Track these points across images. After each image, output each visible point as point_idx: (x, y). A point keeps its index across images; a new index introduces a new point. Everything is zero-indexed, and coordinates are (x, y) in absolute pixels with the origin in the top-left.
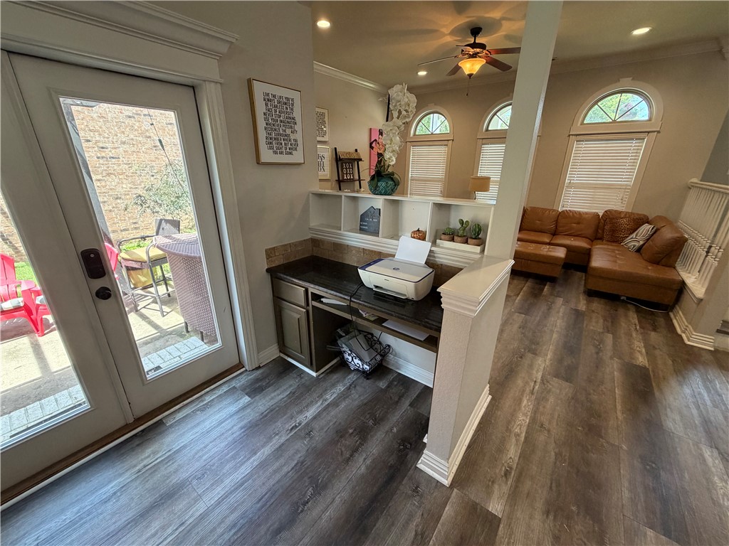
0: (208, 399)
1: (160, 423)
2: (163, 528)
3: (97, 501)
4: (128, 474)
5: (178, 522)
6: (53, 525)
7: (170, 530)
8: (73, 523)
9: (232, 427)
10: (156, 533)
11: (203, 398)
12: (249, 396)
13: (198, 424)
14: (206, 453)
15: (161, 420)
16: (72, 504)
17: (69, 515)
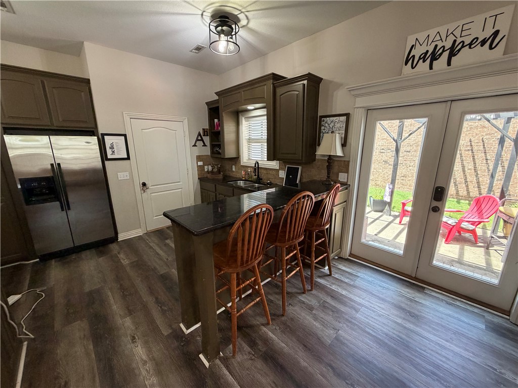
0: (458, 303)
1: (424, 288)
2: (383, 309)
3: (379, 283)
4: (393, 288)
5: (388, 313)
6: (366, 277)
7: (383, 311)
8: (369, 281)
9: (452, 323)
10: (380, 307)
11: (456, 301)
12: (486, 327)
13: (438, 304)
14: (425, 314)
15: (425, 288)
16: (374, 278)
17: (370, 279)
